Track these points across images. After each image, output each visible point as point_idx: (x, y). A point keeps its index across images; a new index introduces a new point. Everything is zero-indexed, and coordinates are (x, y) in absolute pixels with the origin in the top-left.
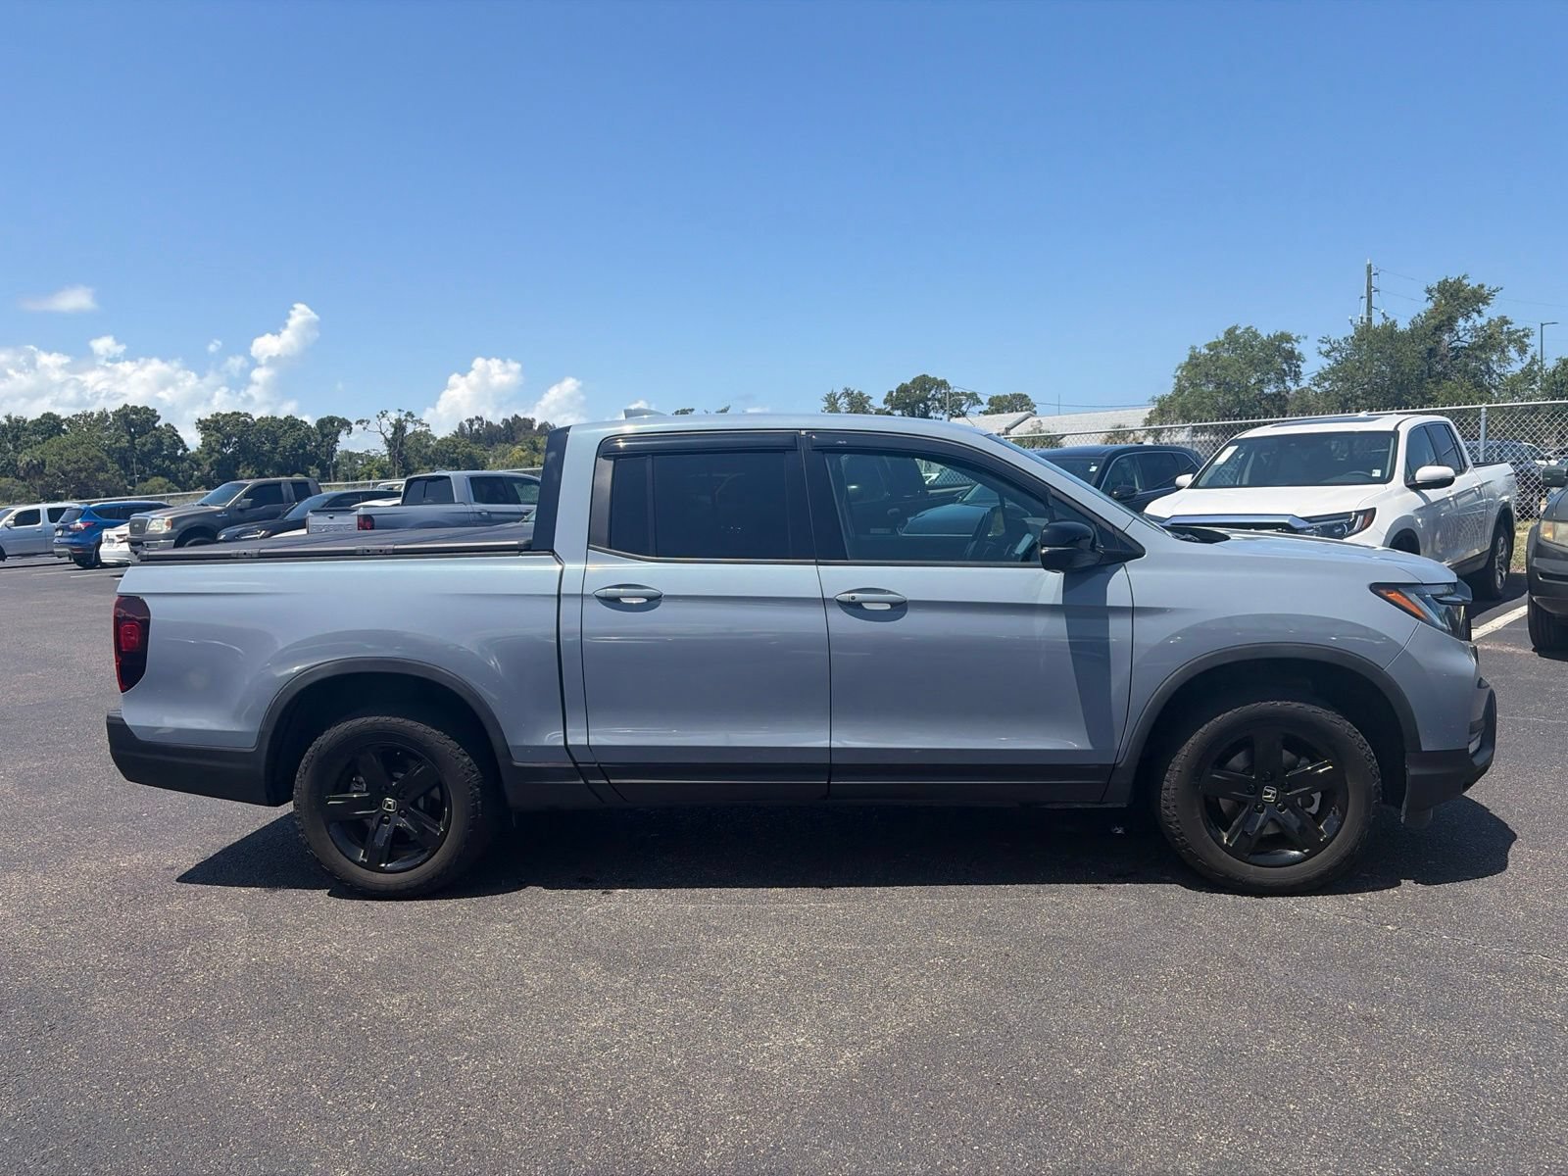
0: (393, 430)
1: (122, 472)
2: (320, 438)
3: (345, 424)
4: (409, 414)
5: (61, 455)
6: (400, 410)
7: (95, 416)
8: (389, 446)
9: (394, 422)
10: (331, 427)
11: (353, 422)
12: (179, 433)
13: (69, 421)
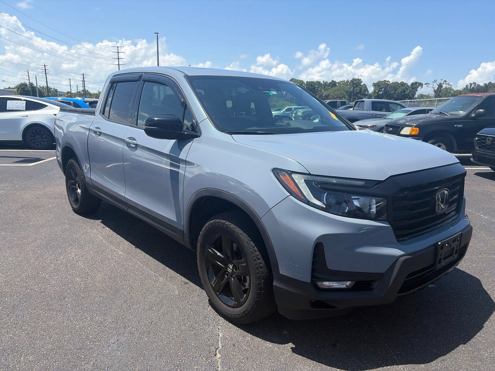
0: (438, 87)
1: (349, 98)
2: (411, 89)
3: (421, 84)
4: (445, 81)
5: (334, 93)
6: (441, 80)
7: (346, 81)
8: (435, 92)
9: (439, 84)
10: (416, 86)
11: (424, 84)
12: (367, 87)
13: (338, 83)
